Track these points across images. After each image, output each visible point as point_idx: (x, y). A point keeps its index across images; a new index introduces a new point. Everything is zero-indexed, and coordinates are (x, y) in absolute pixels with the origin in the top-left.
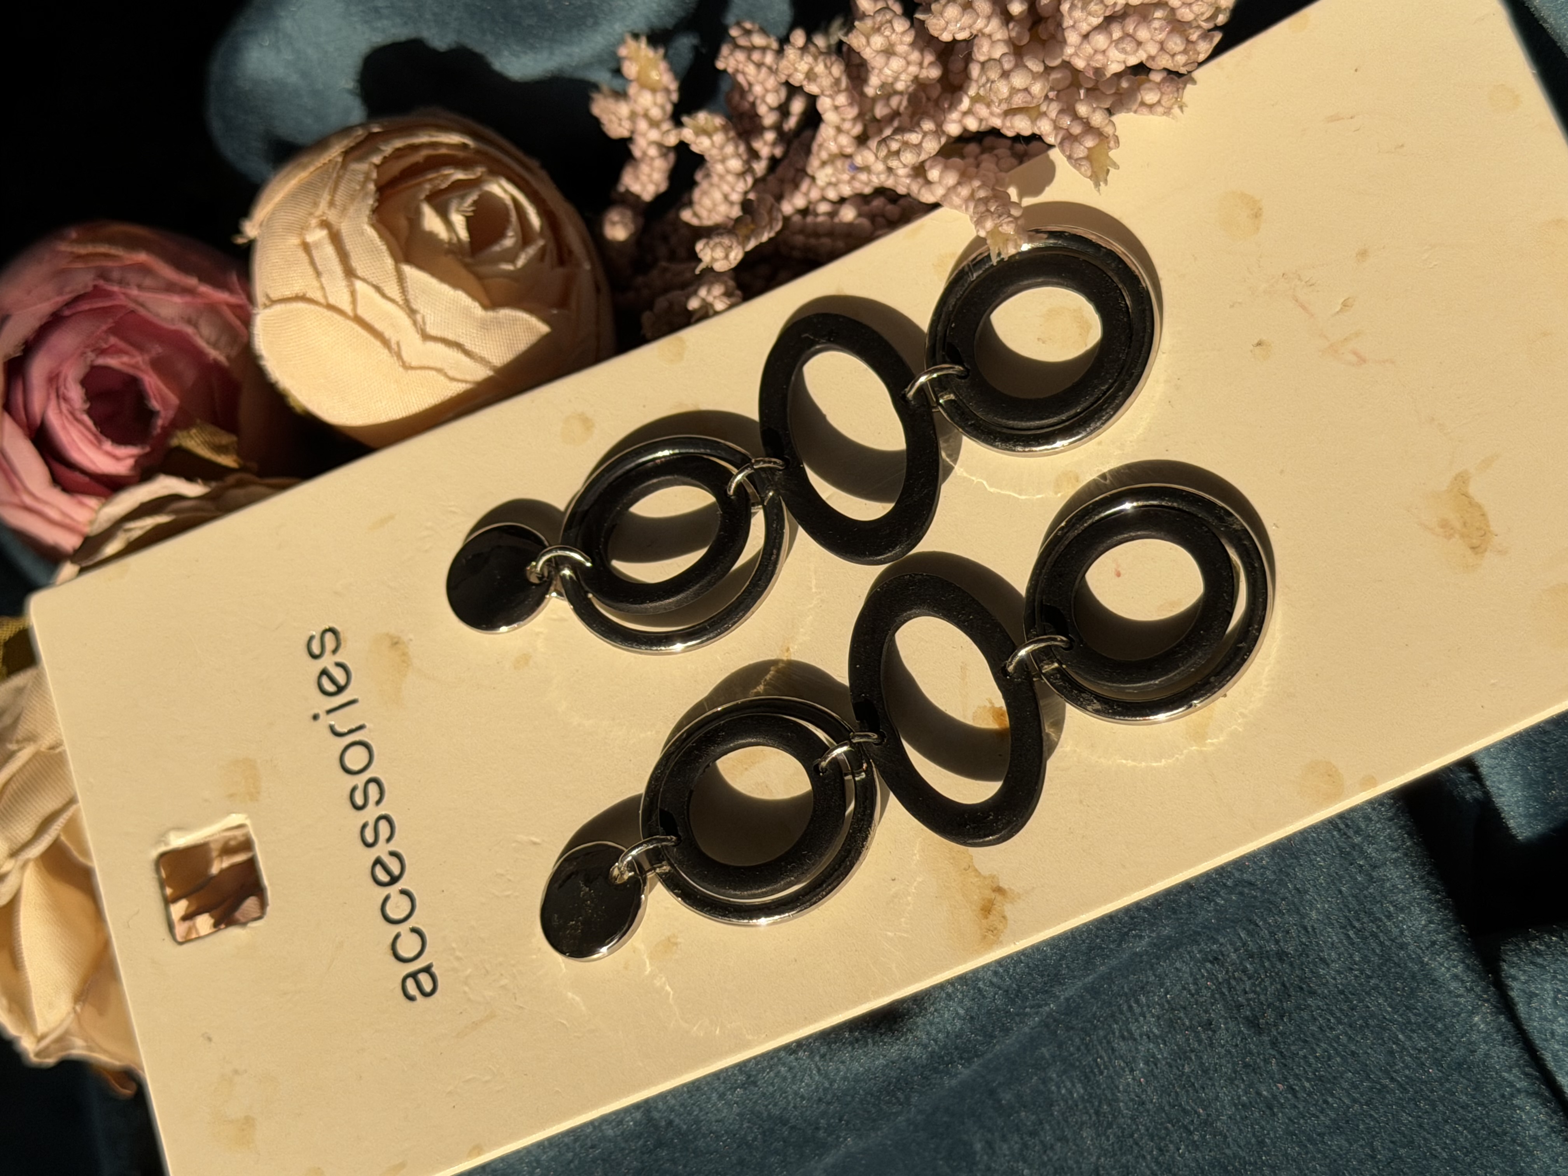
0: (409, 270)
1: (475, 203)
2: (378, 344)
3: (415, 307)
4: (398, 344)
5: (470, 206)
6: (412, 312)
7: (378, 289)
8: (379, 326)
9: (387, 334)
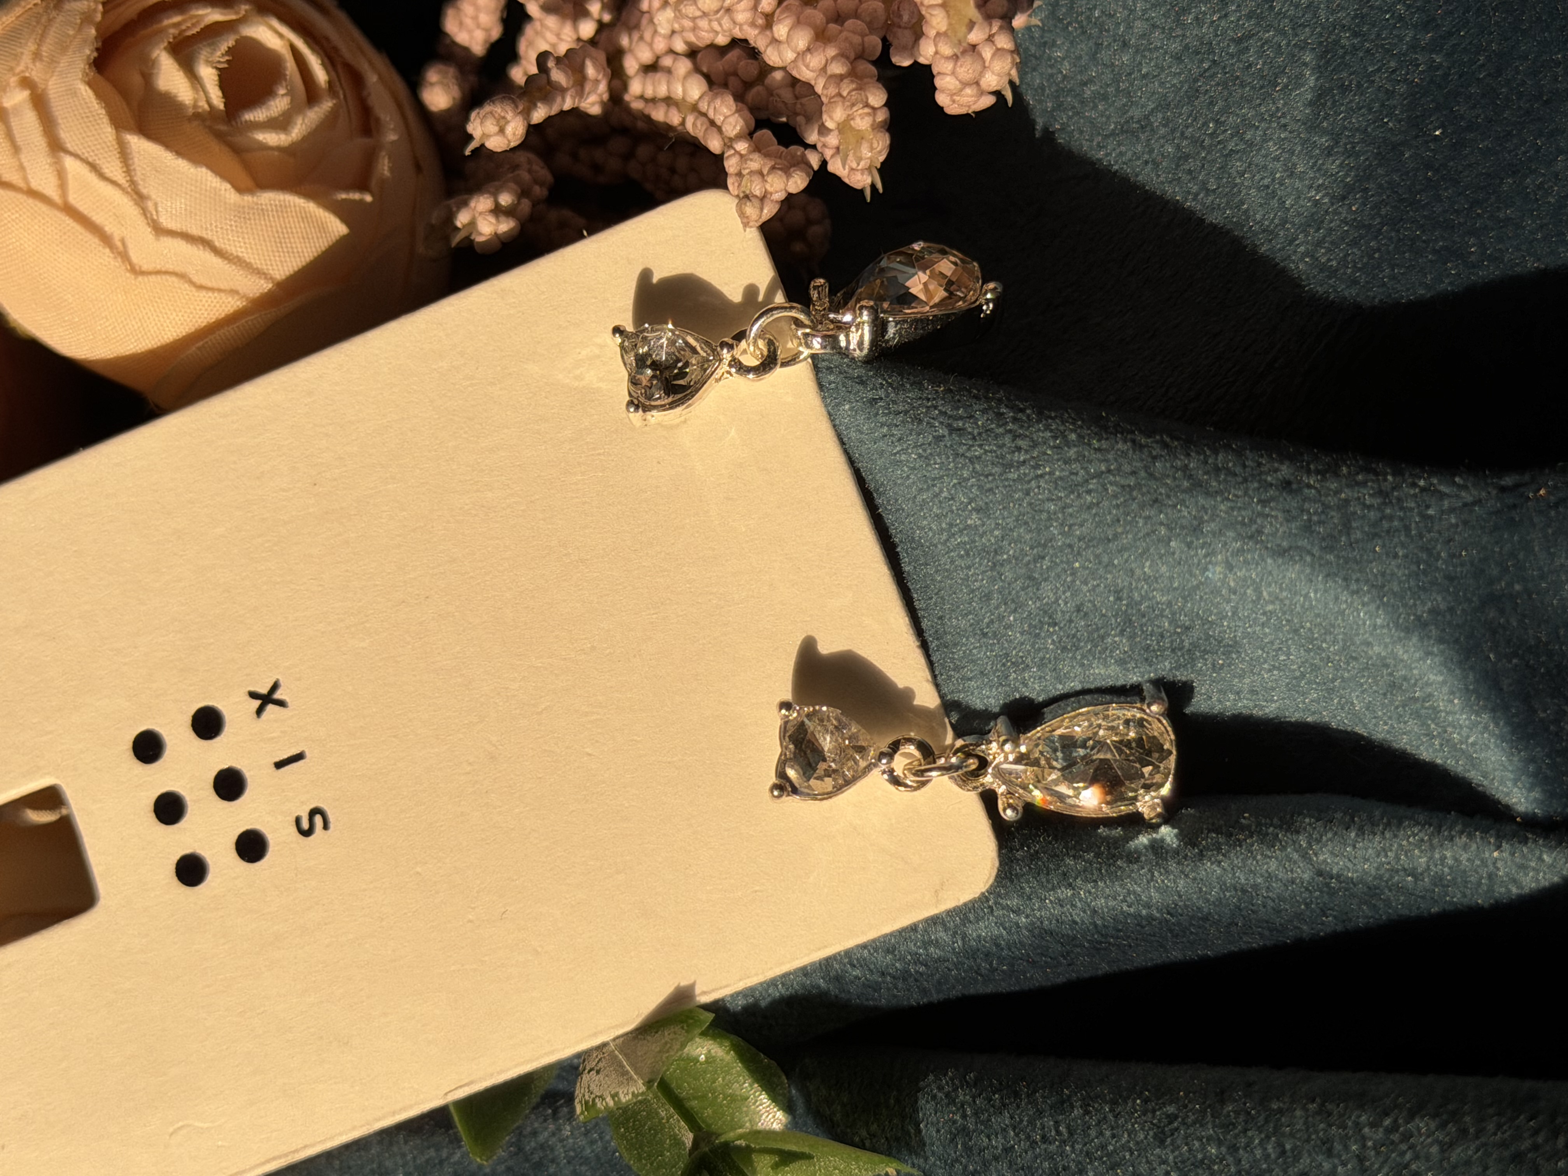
0: (136, 143)
1: (230, 51)
2: (94, 241)
3: (145, 191)
4: (123, 241)
5: (223, 55)
6: (140, 198)
7: (94, 168)
8: (97, 218)
9: (110, 228)
